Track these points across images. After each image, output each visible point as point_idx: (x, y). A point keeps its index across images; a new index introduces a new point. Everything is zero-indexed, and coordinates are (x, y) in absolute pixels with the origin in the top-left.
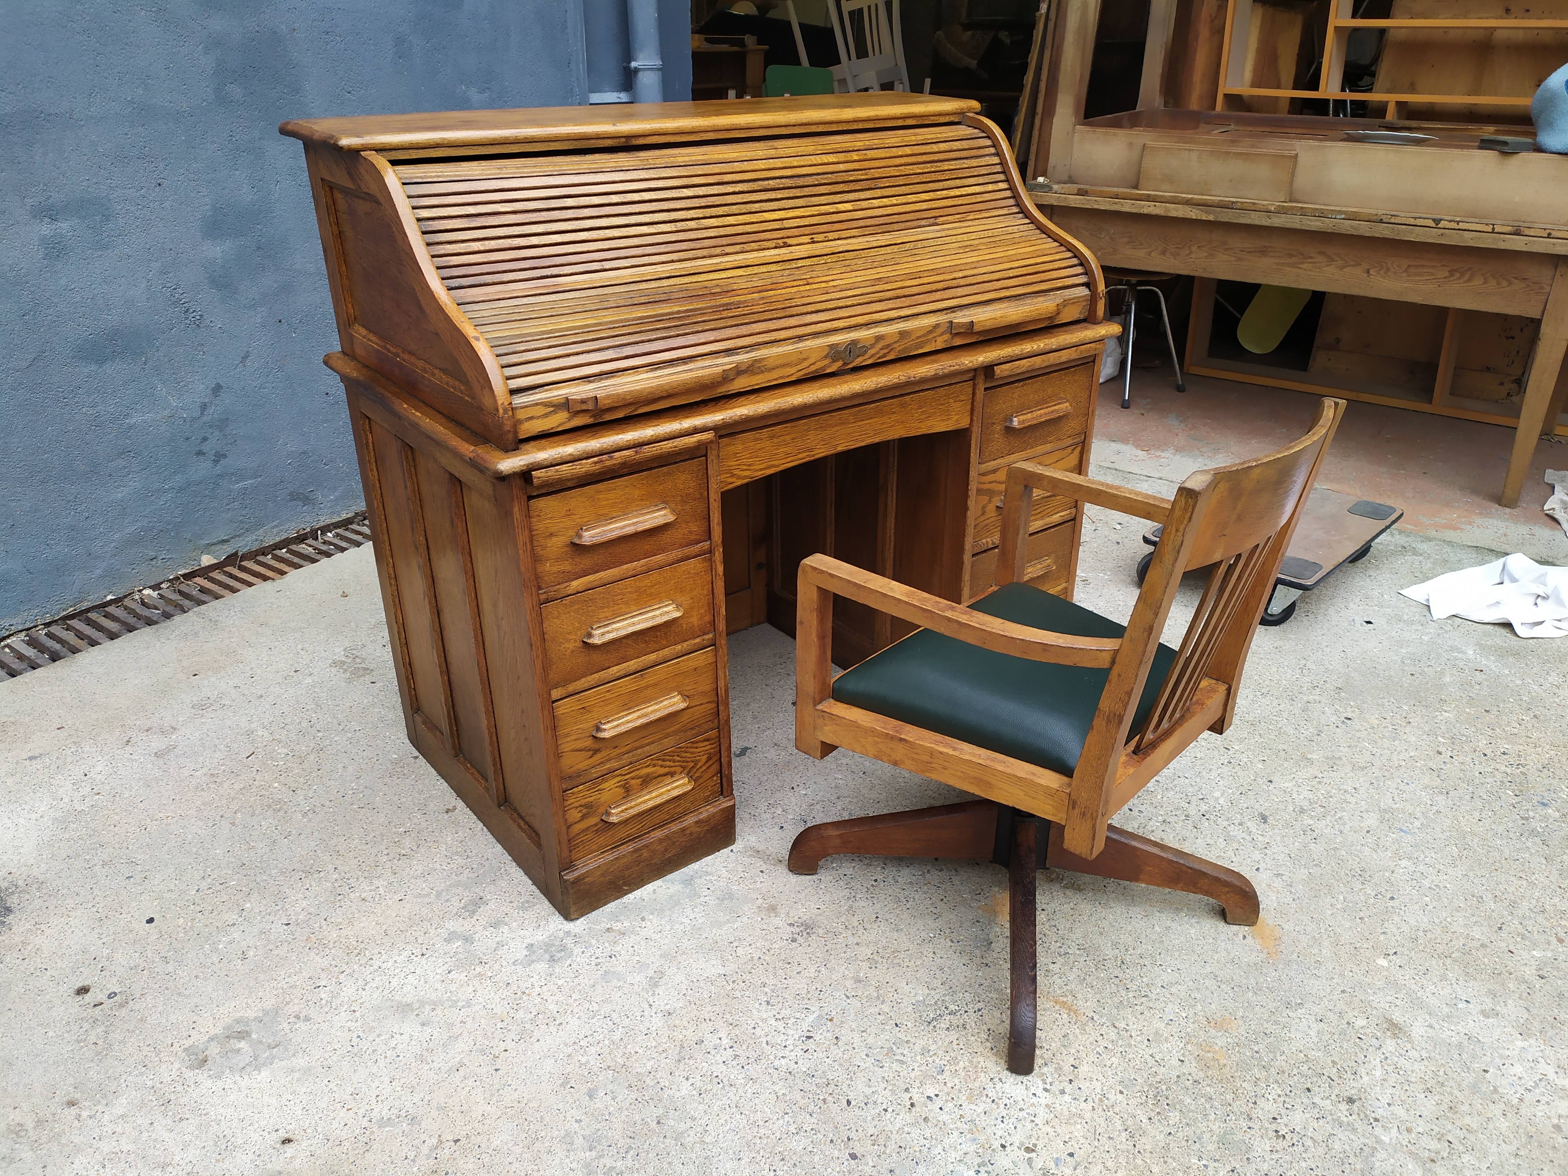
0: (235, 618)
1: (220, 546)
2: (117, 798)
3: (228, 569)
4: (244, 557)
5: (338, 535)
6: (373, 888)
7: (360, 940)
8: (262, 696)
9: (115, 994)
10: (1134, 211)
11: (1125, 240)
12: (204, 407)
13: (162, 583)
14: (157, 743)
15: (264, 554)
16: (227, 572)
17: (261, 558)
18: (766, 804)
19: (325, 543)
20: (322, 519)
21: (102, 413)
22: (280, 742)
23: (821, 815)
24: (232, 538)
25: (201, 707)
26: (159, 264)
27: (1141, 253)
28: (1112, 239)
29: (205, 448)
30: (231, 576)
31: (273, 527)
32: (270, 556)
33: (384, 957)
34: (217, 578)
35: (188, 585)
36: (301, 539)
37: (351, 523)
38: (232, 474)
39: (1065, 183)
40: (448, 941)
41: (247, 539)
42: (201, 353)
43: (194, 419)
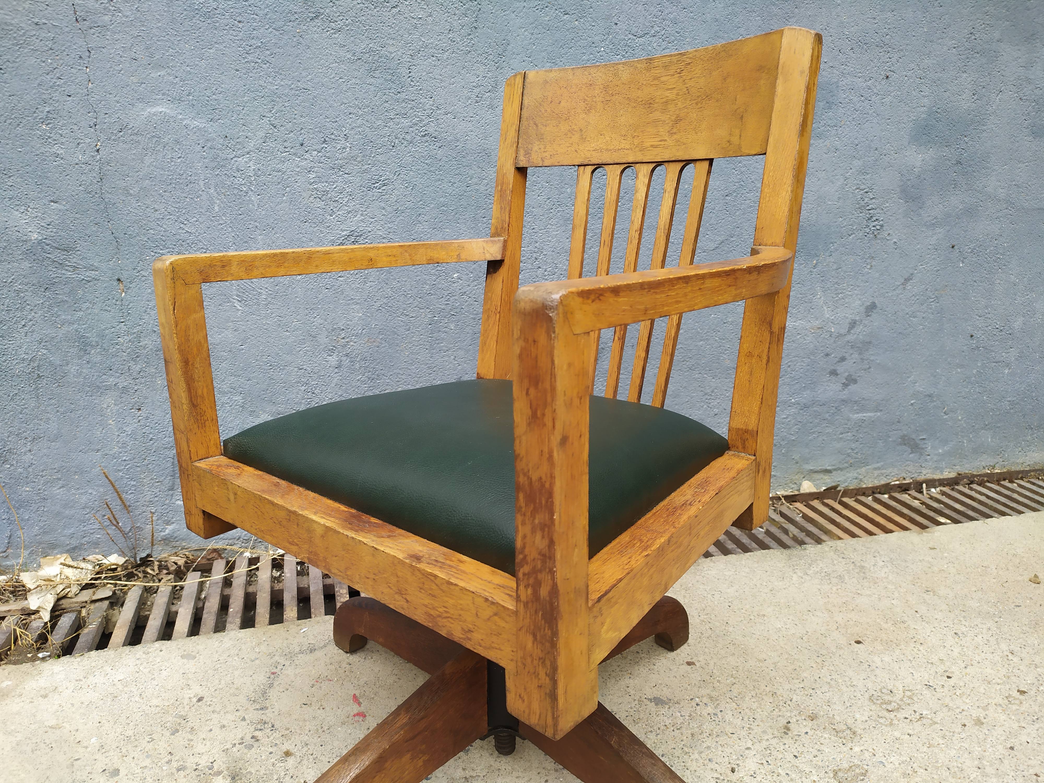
1: (821, 476)
3: (829, 502)
4: (846, 493)
5: (943, 493)
12: (853, 324)
15: (864, 494)
16: (831, 505)
17: (862, 498)
19: (931, 498)
20: (924, 472)
24: (835, 470)
25: (884, 705)
26: (860, 163)
29: (840, 369)
30: (832, 509)
31: (875, 469)
32: (870, 498)
34: (823, 511)
35: (791, 509)
36: (904, 488)
37: (957, 484)
38: (856, 402)
41: (848, 475)
42: (869, 267)
43: (840, 336)
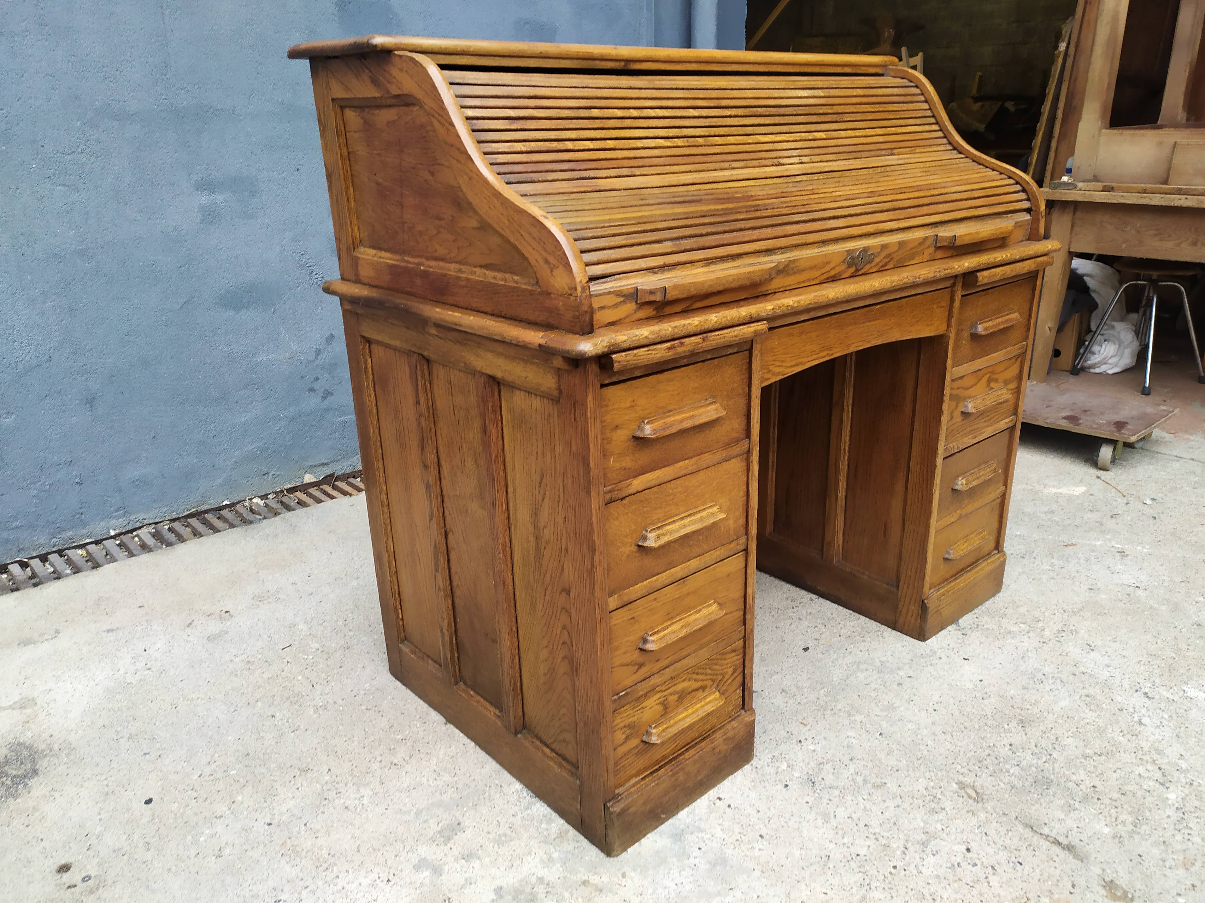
0: (311, 525)
1: (322, 468)
2: (163, 675)
3: (323, 487)
4: (338, 479)
6: (358, 796)
7: (332, 853)
8: (312, 594)
9: (90, 878)
10: (1163, 203)
11: (1152, 232)
12: (318, 352)
13: (269, 494)
14: (214, 627)
15: (354, 477)
16: (322, 489)
17: (351, 480)
18: (770, 756)
21: (235, 351)
22: (315, 636)
23: (831, 776)
24: (331, 462)
25: (259, 599)
26: (292, 234)
27: (1170, 244)
28: (1138, 232)
29: (317, 385)
30: (324, 492)
32: (359, 479)
33: (351, 877)
34: (313, 493)
35: (289, 498)
38: (336, 409)
39: (1089, 181)
40: (417, 868)
41: (343, 464)
42: (320, 308)
43: (309, 362)
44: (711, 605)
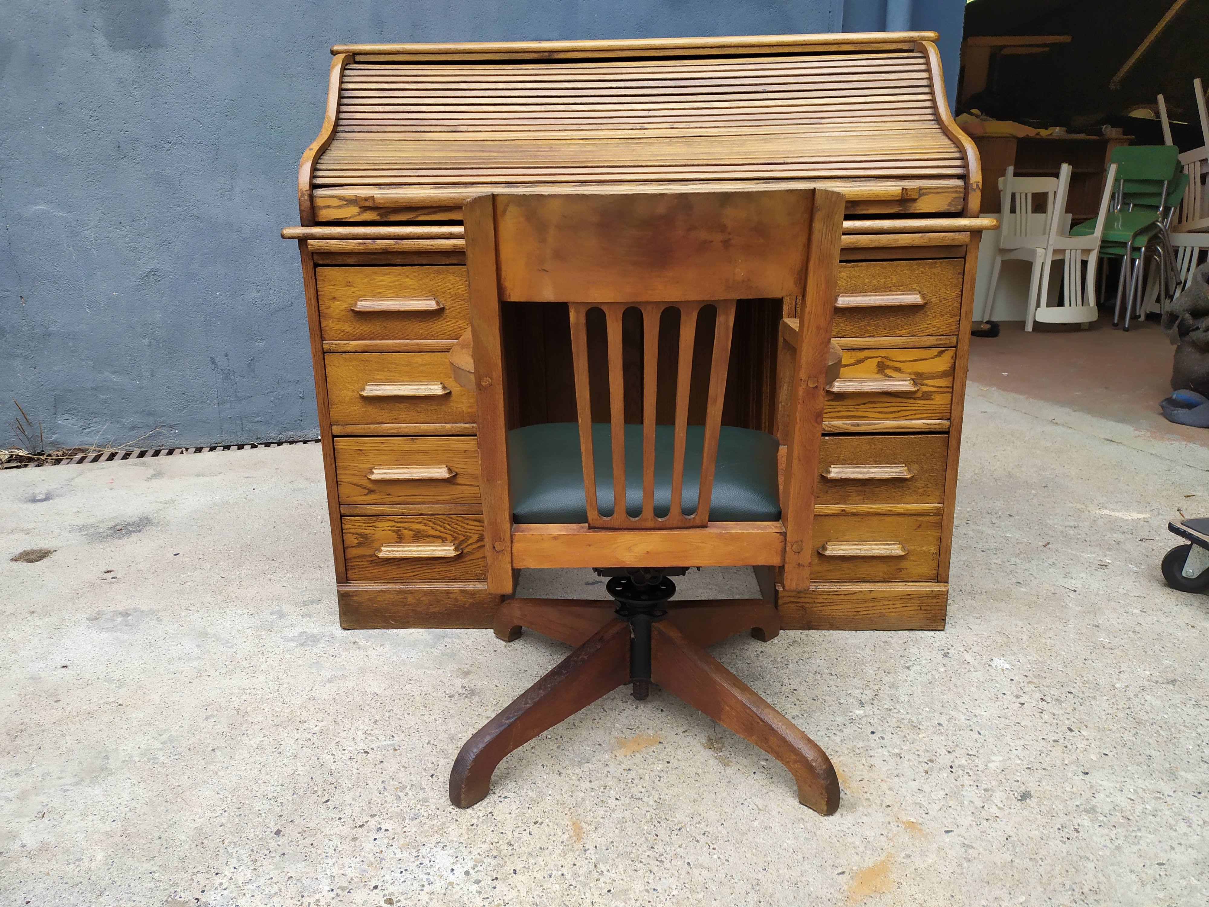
44: (441, 468)
